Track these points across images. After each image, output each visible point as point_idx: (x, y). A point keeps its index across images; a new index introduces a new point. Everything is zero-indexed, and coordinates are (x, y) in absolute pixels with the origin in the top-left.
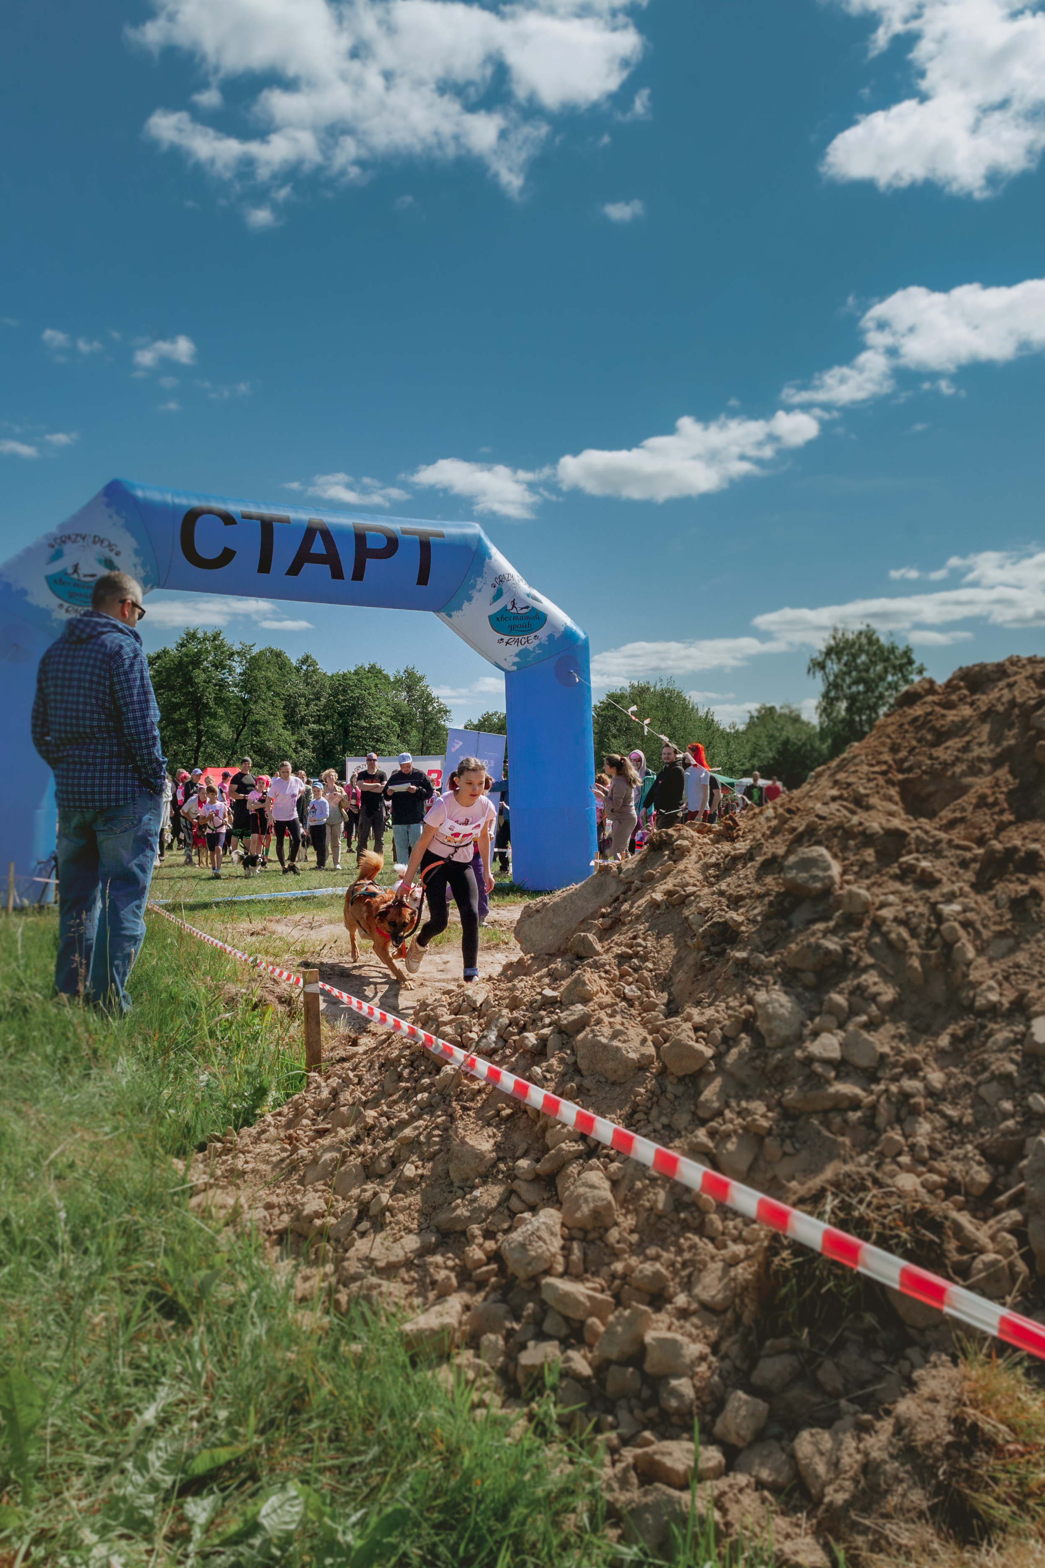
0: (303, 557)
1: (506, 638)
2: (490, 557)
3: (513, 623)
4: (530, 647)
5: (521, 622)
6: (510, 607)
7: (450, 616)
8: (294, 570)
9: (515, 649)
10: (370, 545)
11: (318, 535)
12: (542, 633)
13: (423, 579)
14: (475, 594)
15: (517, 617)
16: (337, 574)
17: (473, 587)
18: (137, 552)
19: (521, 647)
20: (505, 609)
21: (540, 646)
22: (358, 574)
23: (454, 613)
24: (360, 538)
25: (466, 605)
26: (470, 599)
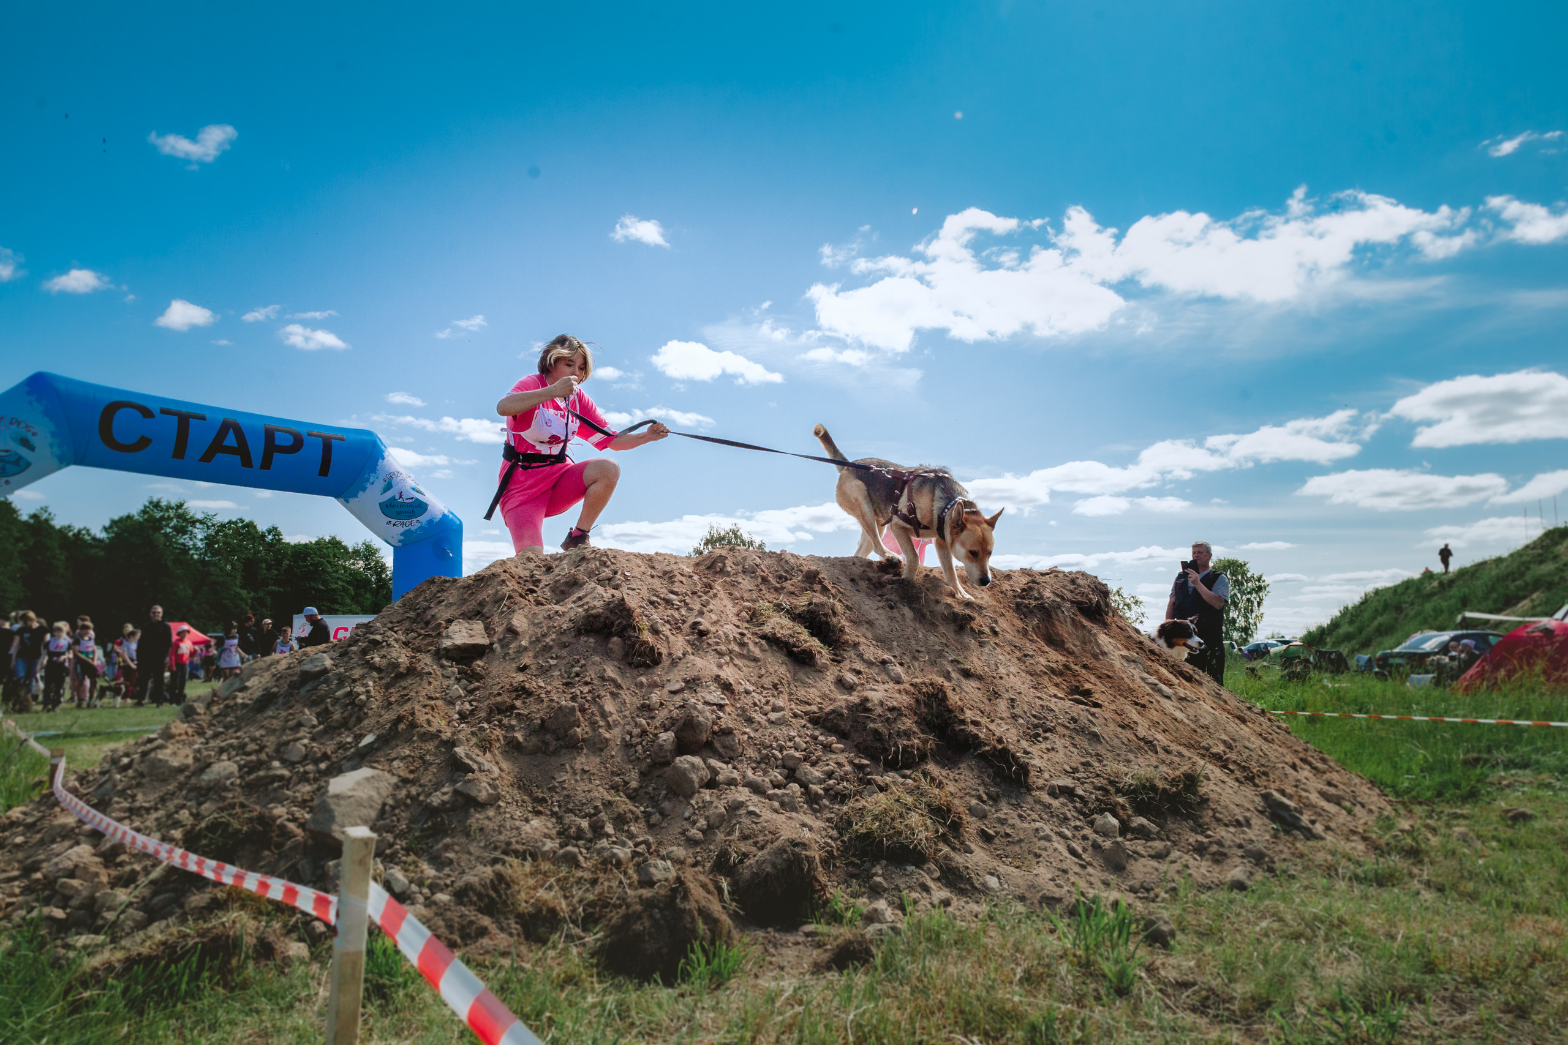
0: (217, 447)
1: (393, 521)
2: (383, 458)
3: (400, 509)
4: (413, 528)
5: (407, 509)
6: (397, 497)
7: (347, 502)
8: (207, 457)
9: (401, 529)
10: (277, 443)
11: (231, 431)
12: (424, 519)
13: (324, 470)
14: (368, 485)
15: (403, 505)
16: (247, 462)
17: (368, 480)
18: (53, 434)
19: (405, 528)
20: (393, 498)
21: (421, 528)
22: (266, 464)
23: (351, 500)
24: (270, 434)
25: (361, 494)
26: (364, 489)
